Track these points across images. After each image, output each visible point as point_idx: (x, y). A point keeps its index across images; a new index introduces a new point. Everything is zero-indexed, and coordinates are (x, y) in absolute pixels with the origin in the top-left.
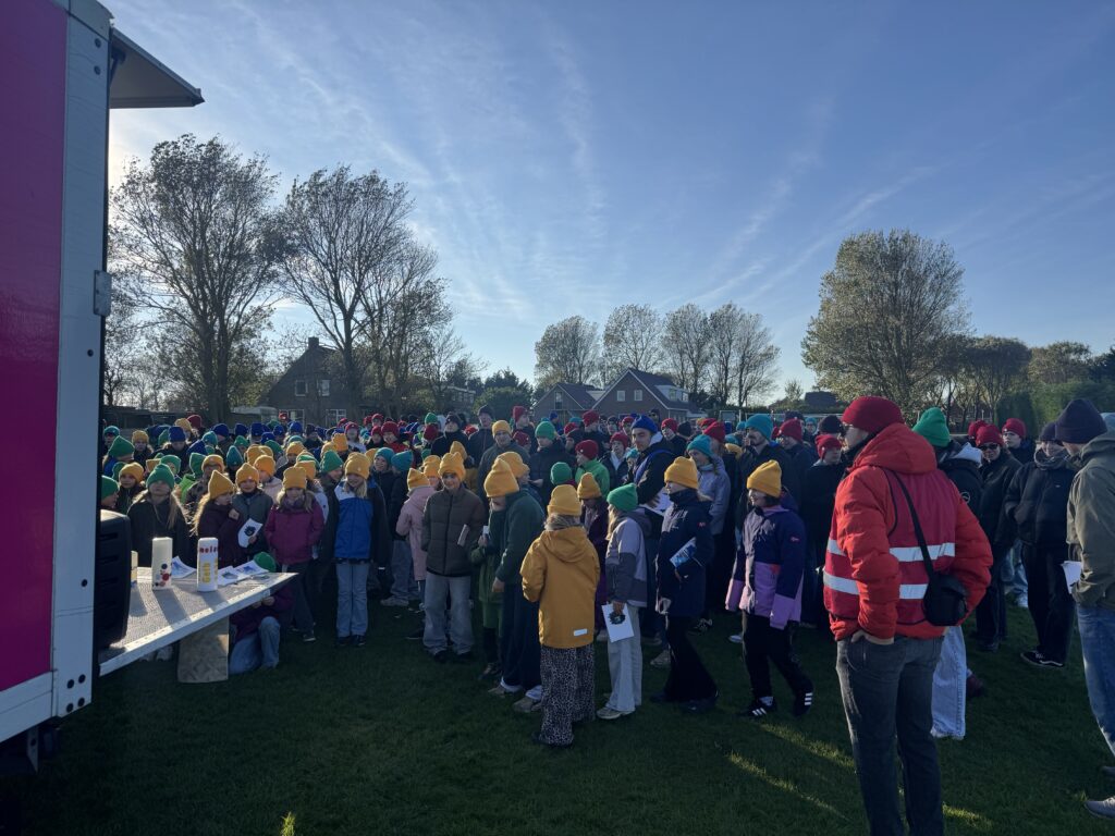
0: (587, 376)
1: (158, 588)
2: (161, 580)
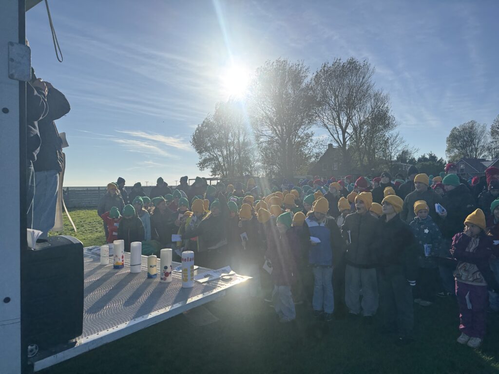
0: (481, 154)
1: (163, 281)
2: (164, 276)
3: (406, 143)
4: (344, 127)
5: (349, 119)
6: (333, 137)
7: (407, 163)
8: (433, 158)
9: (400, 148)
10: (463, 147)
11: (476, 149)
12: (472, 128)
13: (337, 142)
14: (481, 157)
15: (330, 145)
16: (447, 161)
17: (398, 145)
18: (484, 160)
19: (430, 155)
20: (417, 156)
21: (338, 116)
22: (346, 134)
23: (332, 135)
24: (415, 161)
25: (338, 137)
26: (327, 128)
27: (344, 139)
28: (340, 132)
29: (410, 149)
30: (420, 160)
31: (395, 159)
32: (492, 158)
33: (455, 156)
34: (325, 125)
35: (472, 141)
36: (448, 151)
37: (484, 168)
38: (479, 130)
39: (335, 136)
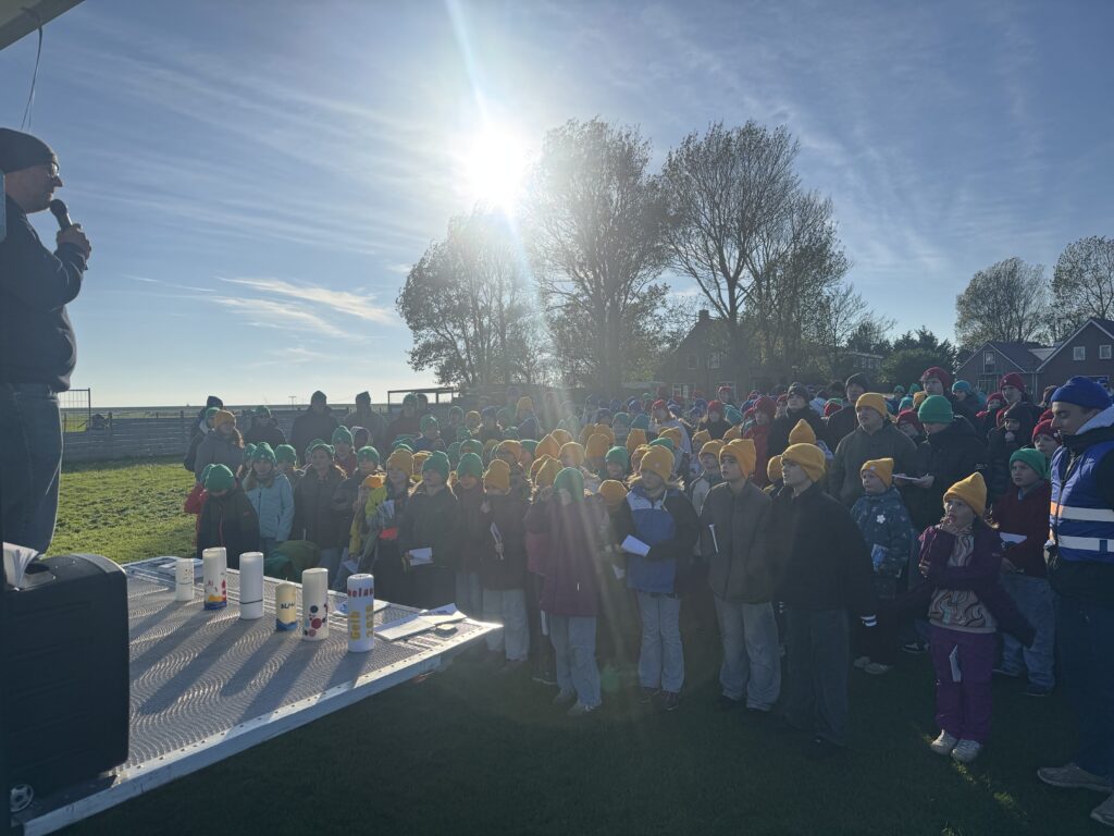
0: (1029, 332)
1: (308, 637)
2: (310, 627)
3: (868, 309)
4: (732, 274)
5: (744, 256)
6: (709, 295)
7: (871, 352)
8: (928, 340)
9: (853, 321)
10: (993, 317)
11: (1020, 323)
12: (1012, 273)
13: (718, 307)
14: (1030, 339)
15: (704, 314)
16: (957, 346)
17: (850, 314)
18: (1036, 345)
19: (923, 335)
20: (892, 336)
21: (720, 250)
22: (737, 290)
23: (707, 292)
24: (890, 348)
25: (720, 296)
26: (695, 275)
27: (733, 300)
28: (724, 285)
29: (876, 320)
30: (899, 345)
31: (844, 344)
32: (1056, 341)
33: (975, 337)
34: (691, 269)
35: (1011, 303)
36: (961, 325)
37: (1037, 361)
38: (1027, 279)
39: (714, 294)
